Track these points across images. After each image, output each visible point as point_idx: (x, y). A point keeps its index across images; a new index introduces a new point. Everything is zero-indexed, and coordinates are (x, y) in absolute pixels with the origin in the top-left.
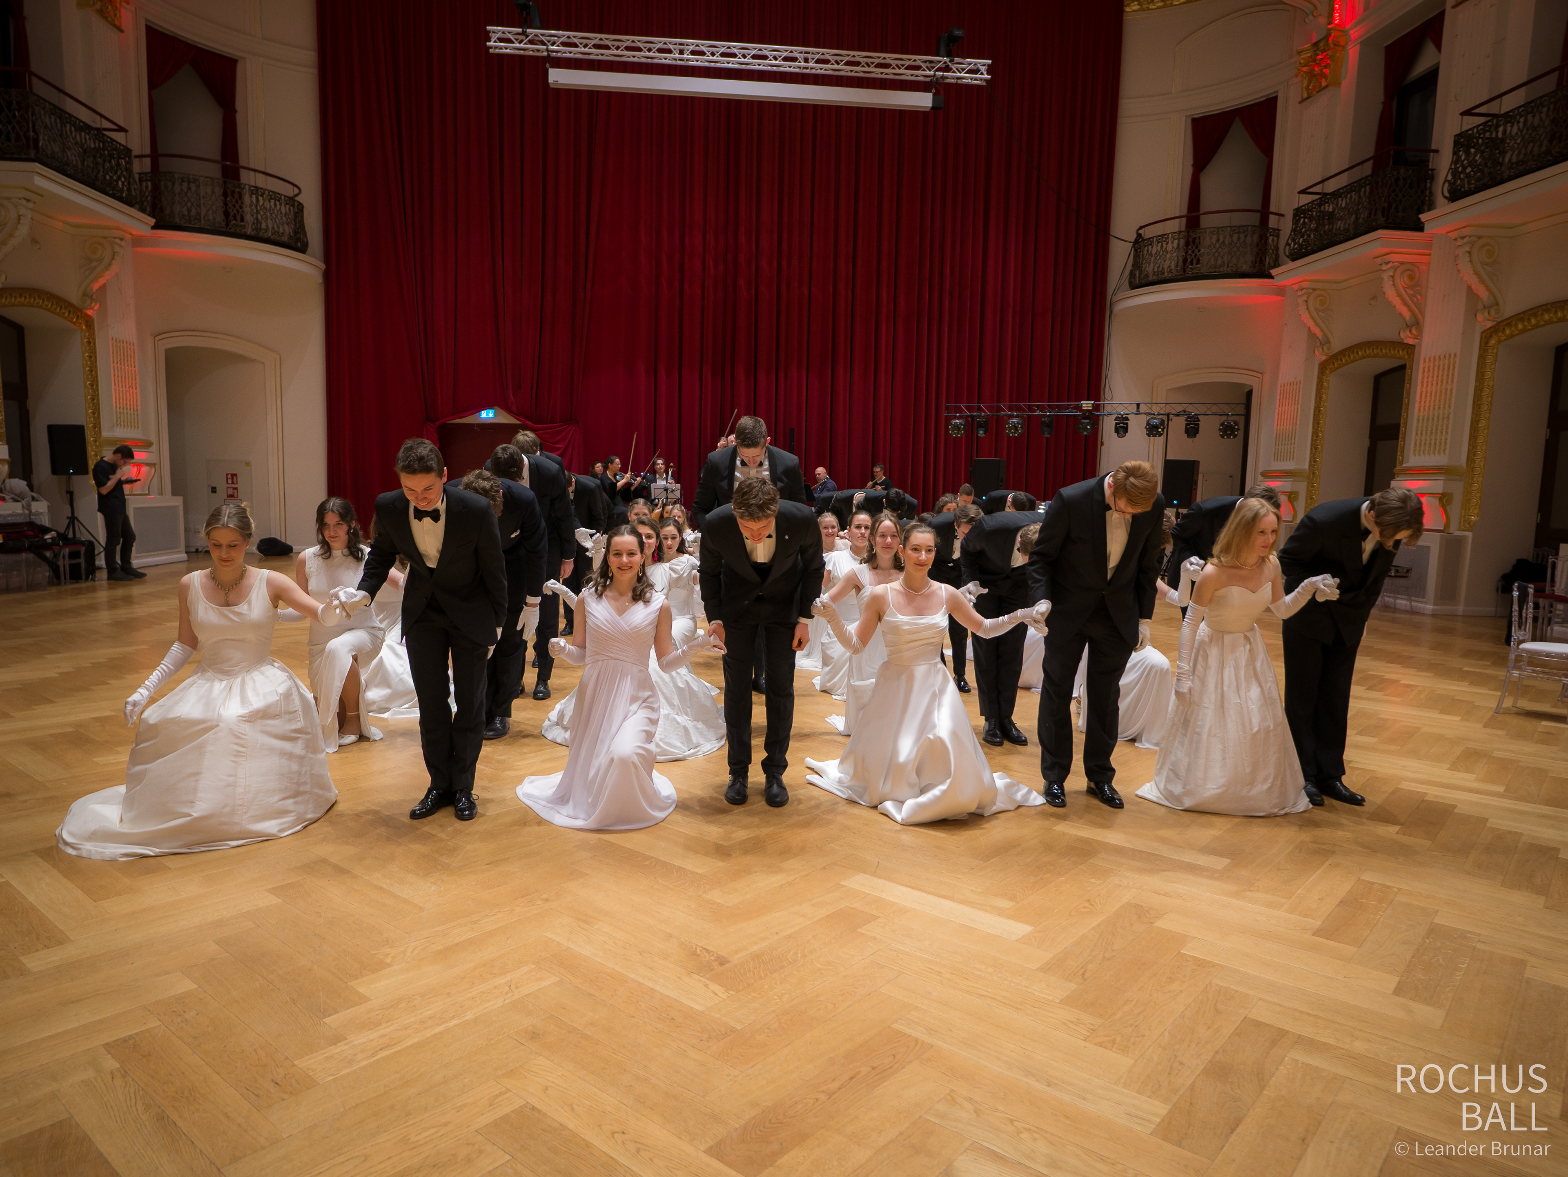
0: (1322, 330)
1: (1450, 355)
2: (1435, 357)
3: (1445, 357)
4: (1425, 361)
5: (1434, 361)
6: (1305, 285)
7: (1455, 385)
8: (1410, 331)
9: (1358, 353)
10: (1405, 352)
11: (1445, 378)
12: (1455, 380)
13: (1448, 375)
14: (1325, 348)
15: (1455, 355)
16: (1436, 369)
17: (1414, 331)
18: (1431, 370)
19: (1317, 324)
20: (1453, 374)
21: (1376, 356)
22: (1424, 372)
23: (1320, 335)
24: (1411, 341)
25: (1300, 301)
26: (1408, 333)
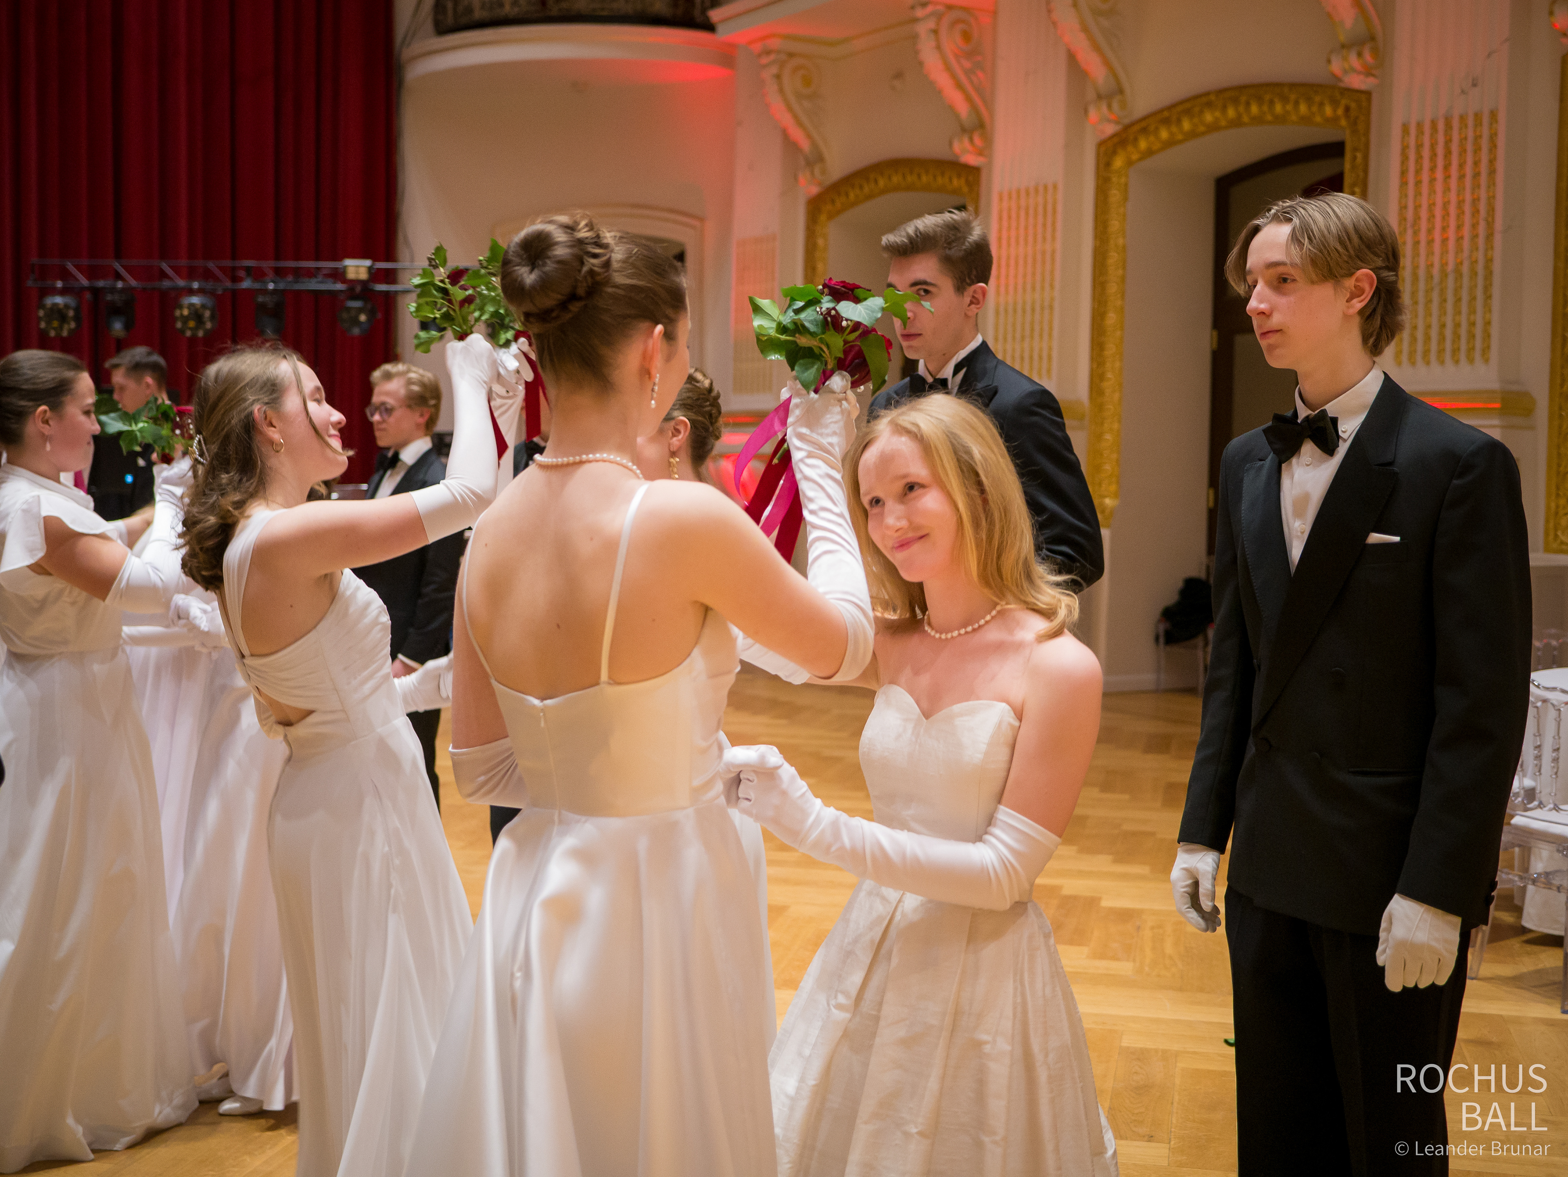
0: (809, 136)
1: (1046, 188)
2: (1018, 192)
3: (1037, 190)
4: (1001, 199)
5: (1019, 197)
6: (774, 44)
7: (1058, 245)
8: (971, 140)
9: (876, 181)
10: (963, 181)
11: (1040, 229)
12: (1059, 234)
13: (1044, 225)
14: (817, 171)
15: (1055, 187)
16: (1022, 214)
17: (977, 140)
18: (1014, 215)
19: (800, 124)
20: (1054, 223)
21: (910, 188)
22: (1000, 218)
23: (805, 145)
24: (971, 159)
26: (966, 140)
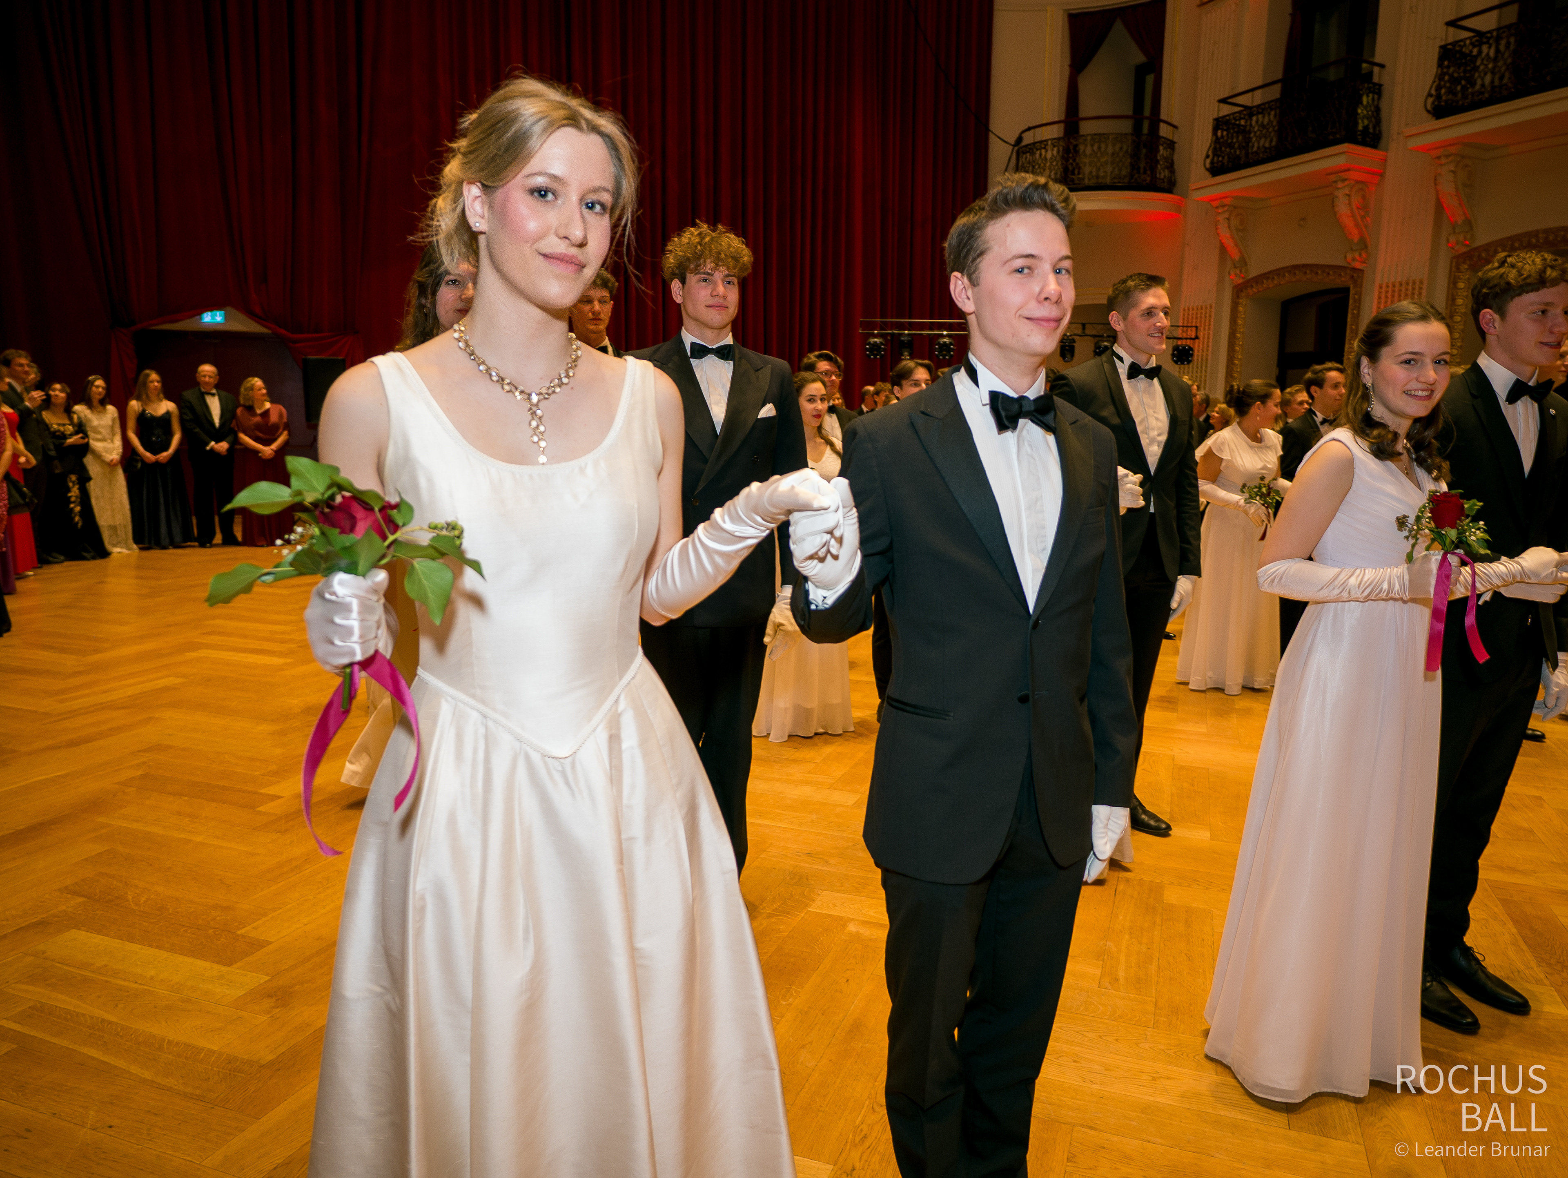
0: (1240, 251)
6: (1227, 201)
8: (1359, 254)
14: (1242, 271)
17: (1363, 255)
19: (1235, 242)
23: (1235, 255)
24: (1359, 266)
25: (1221, 218)
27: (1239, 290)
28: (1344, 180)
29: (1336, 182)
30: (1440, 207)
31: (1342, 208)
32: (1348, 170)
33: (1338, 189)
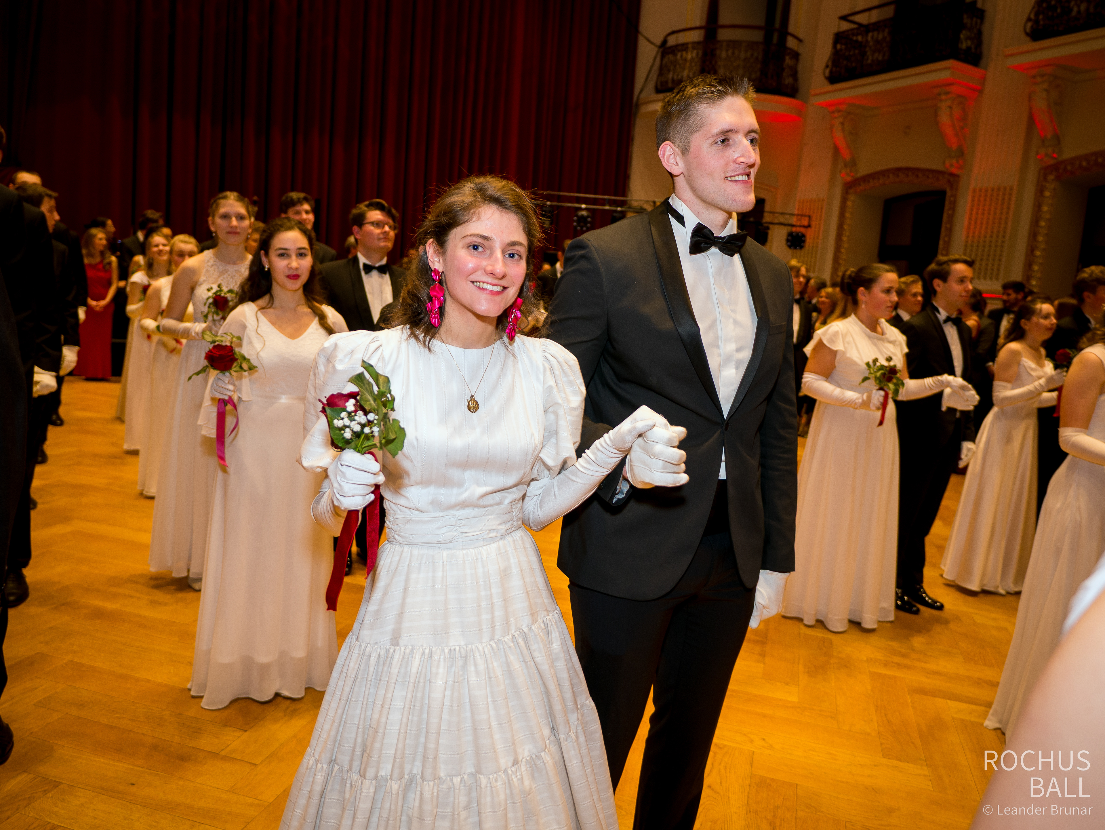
0: (850, 151)
6: (841, 107)
8: (956, 161)
14: (852, 170)
19: (847, 145)
23: (848, 157)
24: (956, 171)
25: (836, 122)
27: (848, 187)
28: (947, 93)
29: (939, 94)
30: (1032, 120)
31: (944, 118)
32: (951, 84)
33: (941, 101)
